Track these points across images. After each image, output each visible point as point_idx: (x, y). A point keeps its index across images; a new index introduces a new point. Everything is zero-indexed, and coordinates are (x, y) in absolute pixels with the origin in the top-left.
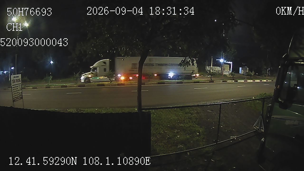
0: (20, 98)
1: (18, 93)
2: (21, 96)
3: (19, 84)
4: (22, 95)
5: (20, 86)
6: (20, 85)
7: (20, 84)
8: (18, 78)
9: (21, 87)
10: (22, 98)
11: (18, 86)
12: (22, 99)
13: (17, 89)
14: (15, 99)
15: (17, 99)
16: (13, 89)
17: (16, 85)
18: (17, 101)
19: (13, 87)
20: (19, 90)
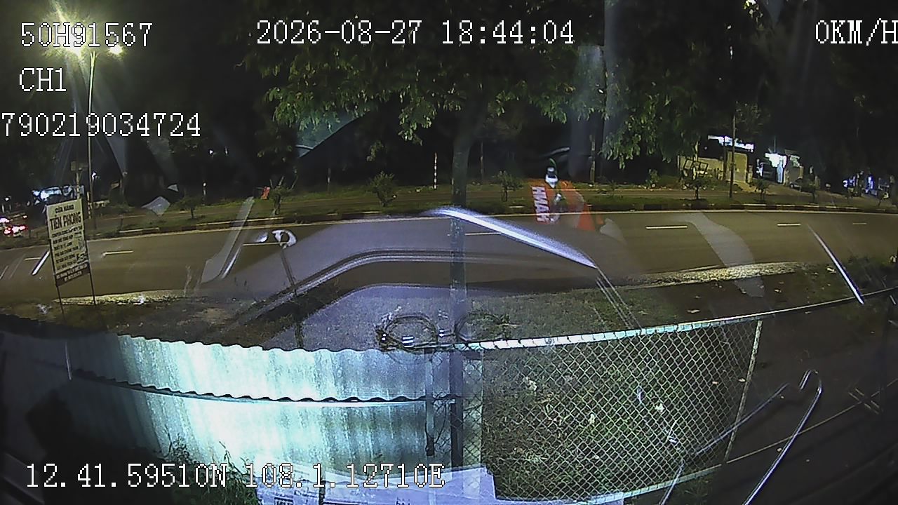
0: (81, 270)
1: (73, 256)
2: (83, 264)
3: (75, 229)
4: (87, 261)
5: (79, 235)
6: (80, 233)
7: (81, 228)
8: (71, 212)
9: (83, 236)
10: (87, 270)
11: (71, 236)
12: (88, 274)
13: (70, 244)
14: (62, 275)
15: (71, 274)
16: (56, 245)
17: (65, 232)
18: (71, 280)
19: (56, 241)
20: (77, 247)
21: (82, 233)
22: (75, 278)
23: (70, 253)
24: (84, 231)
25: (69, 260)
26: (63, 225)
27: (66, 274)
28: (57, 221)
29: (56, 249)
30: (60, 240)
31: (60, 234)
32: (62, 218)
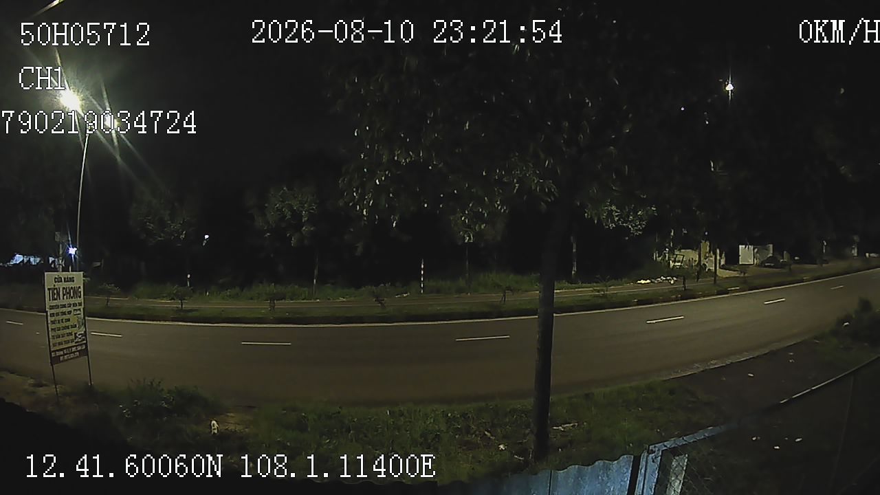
0: (79, 351)
1: (71, 334)
2: (81, 345)
3: (75, 305)
4: (85, 342)
5: (78, 312)
6: (80, 310)
7: (80, 304)
8: (70, 285)
9: (82, 314)
10: (85, 352)
11: (70, 312)
12: (86, 357)
13: (69, 320)
14: (58, 353)
15: (66, 354)
16: (53, 319)
17: (64, 306)
18: (66, 360)
19: (53, 314)
20: (76, 325)
21: (82, 310)
22: (71, 359)
23: (68, 331)
24: (84, 309)
25: (66, 338)
26: (61, 298)
27: (62, 353)
28: (55, 291)
29: (53, 322)
30: (58, 314)
31: (57, 307)
32: (61, 289)
